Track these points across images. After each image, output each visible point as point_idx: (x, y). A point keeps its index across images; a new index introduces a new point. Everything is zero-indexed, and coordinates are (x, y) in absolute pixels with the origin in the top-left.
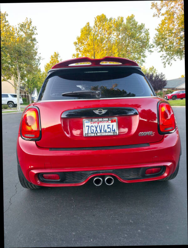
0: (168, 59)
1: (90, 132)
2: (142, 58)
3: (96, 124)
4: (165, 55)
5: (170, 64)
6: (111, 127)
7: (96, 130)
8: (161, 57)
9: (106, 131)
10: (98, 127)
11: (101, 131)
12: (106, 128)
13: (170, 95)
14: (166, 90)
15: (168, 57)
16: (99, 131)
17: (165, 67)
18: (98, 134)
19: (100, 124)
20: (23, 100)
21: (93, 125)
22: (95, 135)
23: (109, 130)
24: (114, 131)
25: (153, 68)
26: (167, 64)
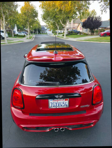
0: (105, 8)
1: (52, 106)
2: (87, 5)
3: (56, 102)
4: (103, 5)
5: (106, 12)
6: (65, 103)
7: (56, 105)
8: (100, 6)
9: (62, 105)
10: (57, 103)
11: (59, 105)
12: (62, 104)
13: (103, 33)
14: (101, 28)
15: (105, 6)
16: (58, 106)
17: (102, 14)
18: (57, 107)
19: (59, 102)
20: (8, 34)
21: (55, 102)
22: (56, 108)
23: (63, 105)
24: (67, 105)
25: (94, 11)
26: (103, 12)
